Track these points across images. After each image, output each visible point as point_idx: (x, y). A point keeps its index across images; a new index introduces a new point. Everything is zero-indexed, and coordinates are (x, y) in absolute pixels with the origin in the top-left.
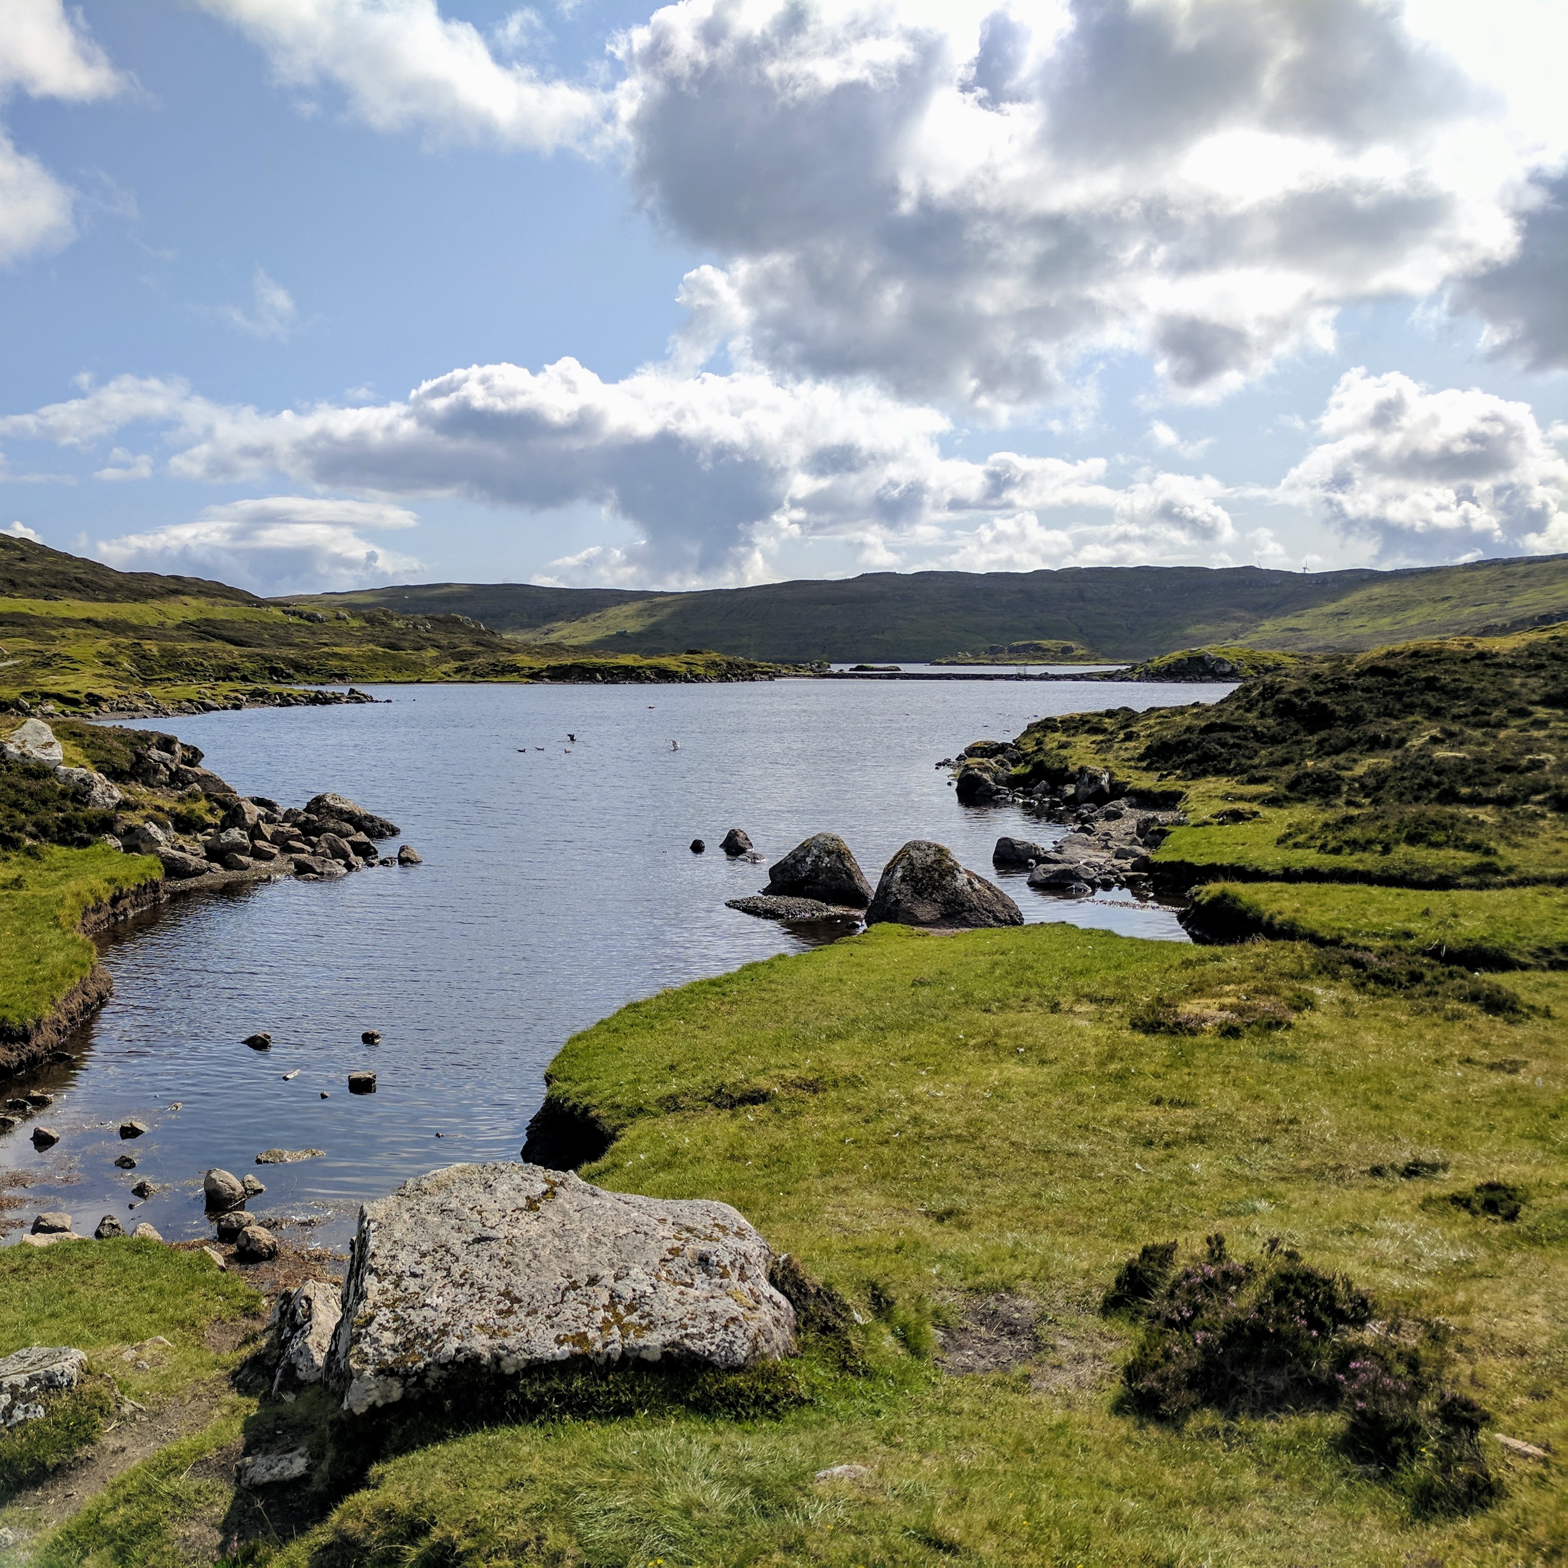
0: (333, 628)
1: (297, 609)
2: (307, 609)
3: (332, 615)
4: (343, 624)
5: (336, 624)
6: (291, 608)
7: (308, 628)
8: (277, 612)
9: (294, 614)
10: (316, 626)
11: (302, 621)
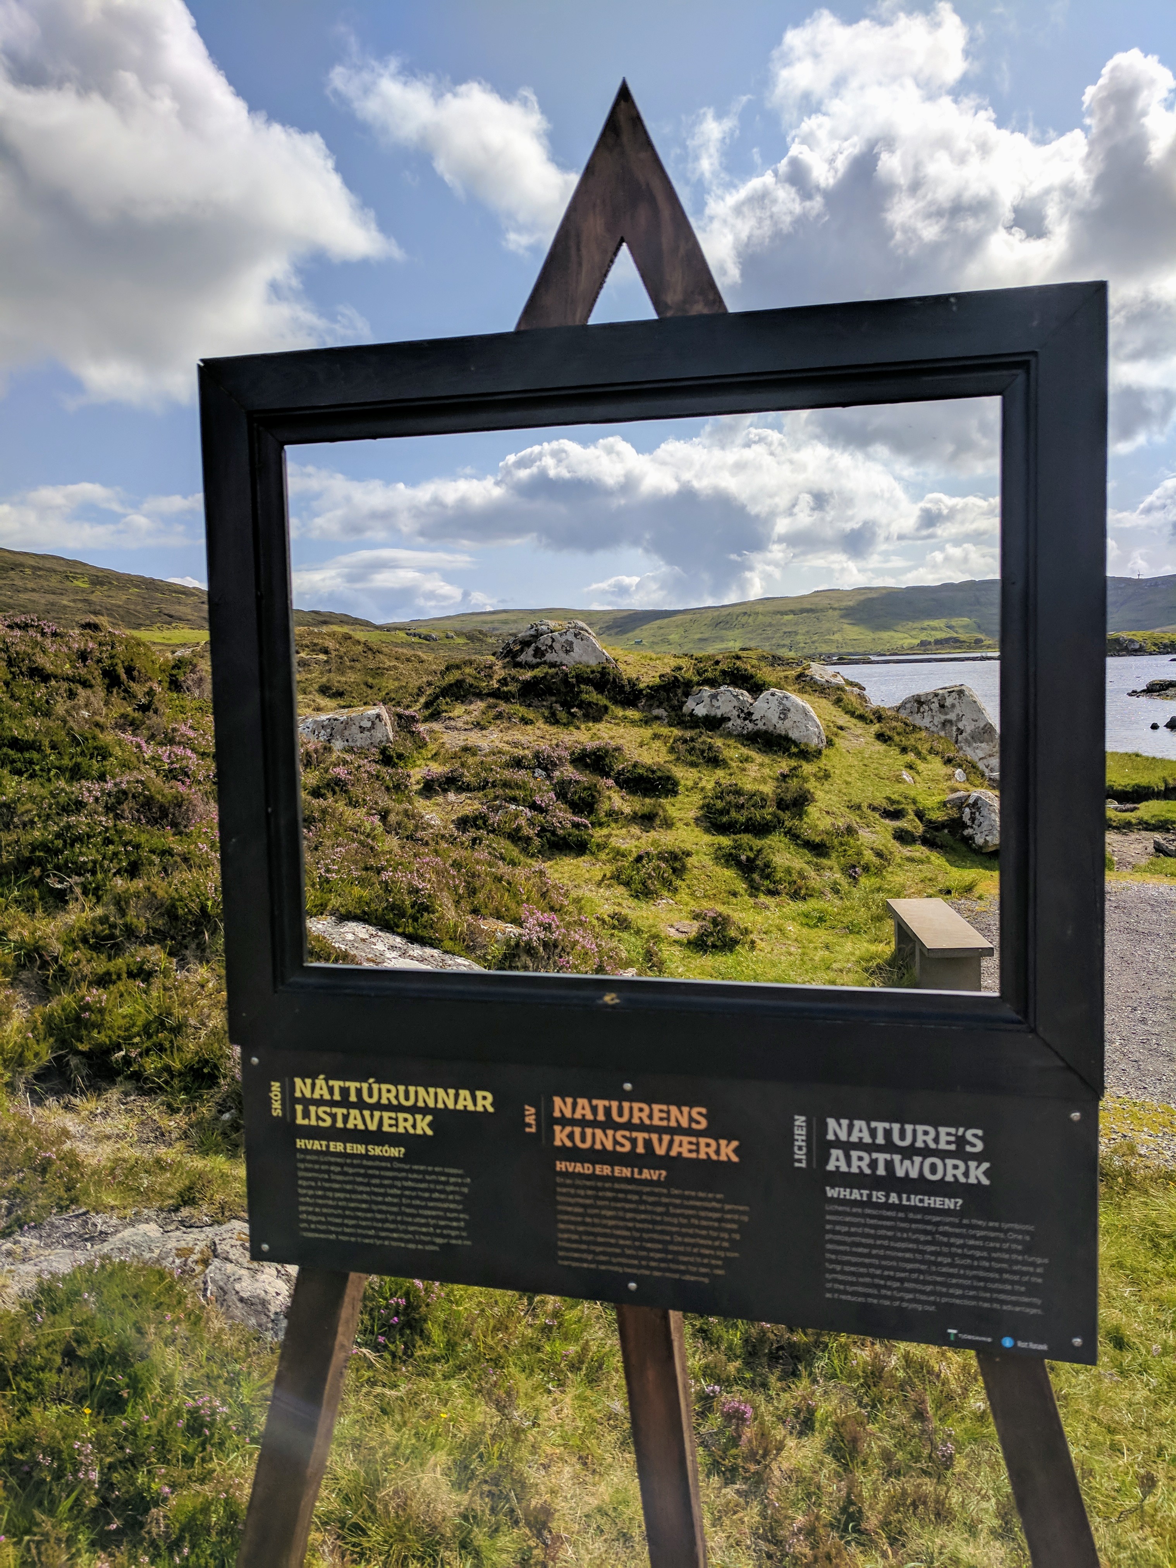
0: (445, 645)
1: (416, 631)
2: (423, 631)
3: (443, 635)
4: (452, 641)
5: (447, 641)
6: (412, 631)
7: (427, 645)
8: (402, 634)
9: (415, 635)
10: (432, 643)
11: (421, 641)
